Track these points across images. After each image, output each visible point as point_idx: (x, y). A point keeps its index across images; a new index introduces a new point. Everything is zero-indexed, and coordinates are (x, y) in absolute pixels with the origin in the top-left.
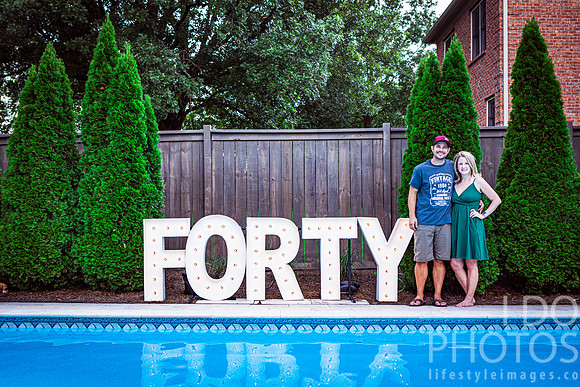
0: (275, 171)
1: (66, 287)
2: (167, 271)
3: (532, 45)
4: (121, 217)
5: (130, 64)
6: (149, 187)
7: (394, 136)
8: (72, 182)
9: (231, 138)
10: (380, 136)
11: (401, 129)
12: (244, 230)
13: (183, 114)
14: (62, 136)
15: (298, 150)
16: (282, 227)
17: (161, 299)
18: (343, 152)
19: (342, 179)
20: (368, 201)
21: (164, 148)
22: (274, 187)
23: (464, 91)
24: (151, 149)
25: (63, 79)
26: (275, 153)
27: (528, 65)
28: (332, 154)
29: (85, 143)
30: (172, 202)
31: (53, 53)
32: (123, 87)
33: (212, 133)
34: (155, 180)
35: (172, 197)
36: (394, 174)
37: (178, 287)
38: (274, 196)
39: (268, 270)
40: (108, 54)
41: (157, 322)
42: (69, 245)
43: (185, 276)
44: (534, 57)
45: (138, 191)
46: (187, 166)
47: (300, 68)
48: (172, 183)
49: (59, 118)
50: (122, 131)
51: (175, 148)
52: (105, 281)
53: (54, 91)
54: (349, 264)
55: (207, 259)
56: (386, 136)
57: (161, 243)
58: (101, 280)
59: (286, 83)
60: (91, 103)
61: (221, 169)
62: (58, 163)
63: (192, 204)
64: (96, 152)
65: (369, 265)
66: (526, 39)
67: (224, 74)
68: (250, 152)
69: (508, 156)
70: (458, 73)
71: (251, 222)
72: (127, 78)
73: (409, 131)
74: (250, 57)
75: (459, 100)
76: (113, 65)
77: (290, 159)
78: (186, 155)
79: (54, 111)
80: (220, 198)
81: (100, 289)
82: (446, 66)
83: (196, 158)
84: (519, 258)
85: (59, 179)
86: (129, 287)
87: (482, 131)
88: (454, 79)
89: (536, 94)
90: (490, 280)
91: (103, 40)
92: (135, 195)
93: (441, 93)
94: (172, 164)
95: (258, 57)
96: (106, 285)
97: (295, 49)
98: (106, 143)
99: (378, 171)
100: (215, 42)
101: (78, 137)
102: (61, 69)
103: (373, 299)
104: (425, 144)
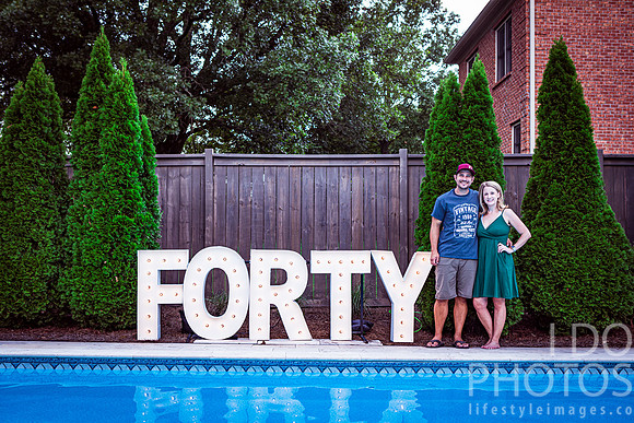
0: (282, 199)
1: (51, 324)
2: (162, 307)
3: (560, 68)
4: (113, 248)
5: (126, 82)
6: (145, 215)
7: (411, 163)
8: (60, 209)
9: (235, 163)
10: (396, 163)
11: (419, 156)
12: (248, 263)
13: (183, 136)
14: (50, 159)
15: (307, 176)
16: (290, 261)
17: (156, 338)
18: (356, 179)
19: (355, 209)
20: (383, 233)
21: (162, 173)
22: (282, 216)
23: (487, 116)
24: (147, 174)
25: (52, 97)
26: (283, 179)
27: (555, 88)
28: (344, 181)
29: (75, 167)
30: (169, 232)
31: (43, 70)
32: (118, 106)
33: (214, 158)
34: (151, 208)
35: (170, 226)
36: (412, 205)
37: (174, 325)
38: (280, 226)
39: (273, 307)
40: (103, 71)
41: (151, 363)
42: (55, 278)
43: (182, 313)
44: (562, 80)
45: (132, 220)
46: (186, 193)
47: (311, 88)
48: (170, 211)
49: (47, 139)
50: (116, 154)
51: (173, 173)
52: (94, 318)
53: (42, 110)
54: (361, 302)
55: (207, 294)
56: (403, 163)
57: (156, 277)
58: (91, 317)
59: (296, 105)
60: (83, 123)
61: (224, 197)
62: (45, 188)
63: (191, 234)
64: (87, 177)
65: (383, 302)
66: (553, 60)
67: (228, 94)
68: (255, 178)
69: (533, 186)
70: (481, 96)
71: (255, 254)
72: (122, 97)
73: (427, 158)
74: (258, 76)
75: (481, 125)
76: (107, 83)
77: (298, 186)
78: (185, 181)
79: (42, 132)
80: (222, 228)
81: (88, 326)
82: (467, 89)
83: (196, 184)
84: (546, 296)
85: (46, 205)
86: (122, 324)
87: (506, 158)
88: (475, 102)
89: (564, 120)
90: (514, 320)
91: (97, 55)
92: (129, 224)
93: (462, 117)
94: (171, 191)
95: (267, 76)
96: (96, 322)
97: (306, 68)
98: (98, 167)
99: (394, 201)
100: (220, 60)
101: (67, 160)
102: (50, 87)
103: (387, 340)
104: (444, 171)
